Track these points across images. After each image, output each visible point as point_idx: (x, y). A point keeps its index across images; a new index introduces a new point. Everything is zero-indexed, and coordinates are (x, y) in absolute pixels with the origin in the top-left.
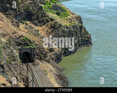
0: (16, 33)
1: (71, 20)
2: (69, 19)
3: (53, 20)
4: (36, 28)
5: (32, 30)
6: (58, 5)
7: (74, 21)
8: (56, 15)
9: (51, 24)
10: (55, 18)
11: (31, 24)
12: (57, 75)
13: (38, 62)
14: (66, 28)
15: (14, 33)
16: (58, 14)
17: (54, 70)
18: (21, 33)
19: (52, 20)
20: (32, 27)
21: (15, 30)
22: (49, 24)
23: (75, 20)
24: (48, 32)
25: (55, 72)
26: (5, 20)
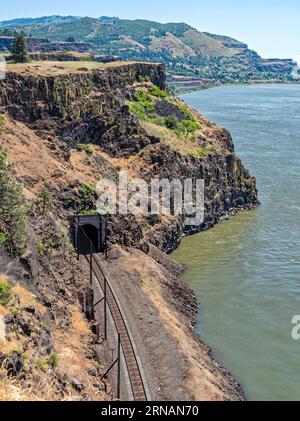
0: (60, 175)
1: (204, 140)
2: (200, 138)
3: (158, 140)
4: (114, 162)
5: (103, 167)
6: (170, 102)
7: (211, 143)
8: (163, 129)
9: (152, 152)
10: (161, 137)
11: (99, 153)
12: (167, 284)
13: (118, 252)
14: (189, 161)
15: (55, 175)
16: (170, 125)
17: (159, 272)
18: (72, 176)
19: (154, 140)
20: (102, 159)
21: (60, 168)
22: (146, 151)
23: (214, 140)
24: (145, 173)
25: (162, 277)
26: (32, 143)
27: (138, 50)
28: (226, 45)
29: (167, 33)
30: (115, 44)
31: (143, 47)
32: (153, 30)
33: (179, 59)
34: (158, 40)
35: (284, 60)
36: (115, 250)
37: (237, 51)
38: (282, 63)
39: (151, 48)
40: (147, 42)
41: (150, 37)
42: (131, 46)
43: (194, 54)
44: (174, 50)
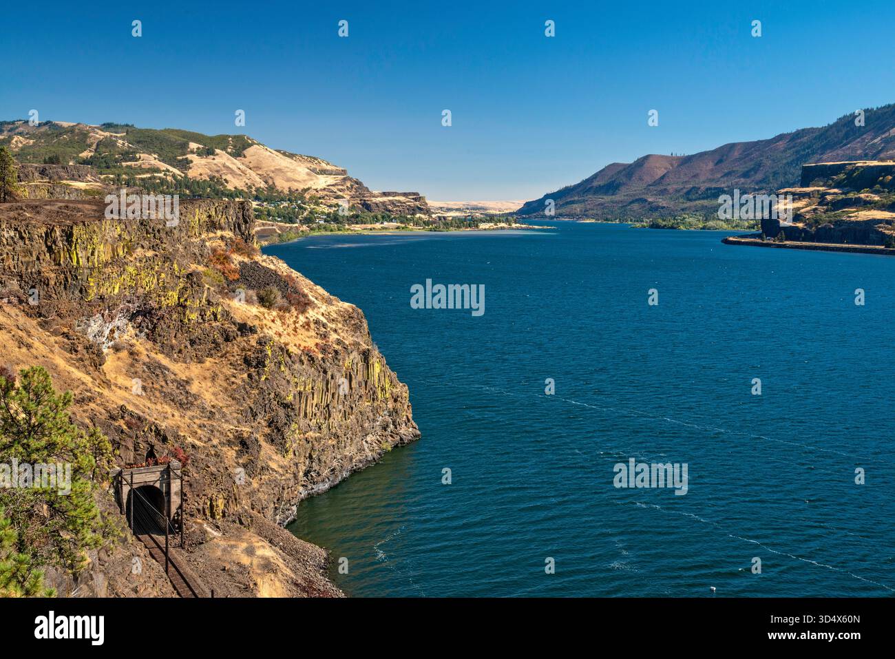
0: (90, 399)
1: (324, 326)
2: (317, 322)
3: (252, 330)
4: (178, 369)
5: (161, 379)
6: (264, 264)
7: (335, 331)
8: (255, 310)
9: (243, 349)
10: (256, 323)
11: (153, 355)
12: (296, 585)
13: (204, 532)
14: (305, 362)
15: (83, 399)
16: (264, 301)
17: (280, 563)
18: (115, 398)
19: (244, 329)
20: (160, 366)
21: (90, 385)
22: (234, 349)
23: (340, 326)
24: (234, 386)
25: (288, 572)
26: (37, 344)
27: (169, 179)
28: (314, 170)
29: (217, 151)
30: (130, 167)
31: (176, 171)
32: (193, 146)
33: (238, 193)
34: (203, 161)
35: (405, 195)
36: (195, 527)
37: (330, 180)
38: (402, 199)
39: (192, 174)
40: (185, 165)
41: (190, 156)
42: (158, 170)
43: (263, 185)
44: (229, 177)
